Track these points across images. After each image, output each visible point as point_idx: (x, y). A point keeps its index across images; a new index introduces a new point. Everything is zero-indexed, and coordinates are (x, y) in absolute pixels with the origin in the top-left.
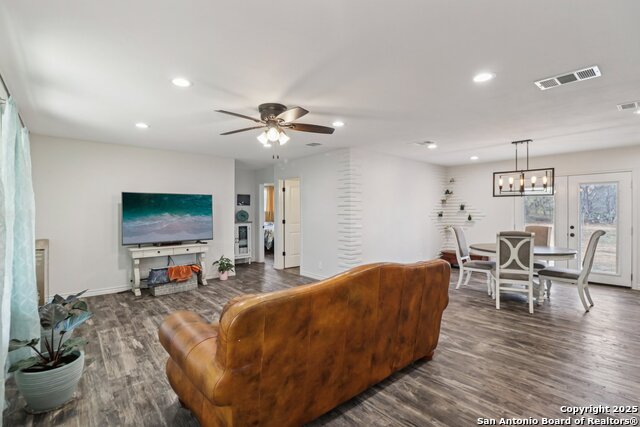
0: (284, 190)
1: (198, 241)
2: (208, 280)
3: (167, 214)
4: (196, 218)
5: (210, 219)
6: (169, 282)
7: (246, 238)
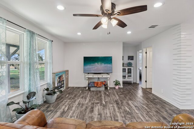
0: (146, 53)
1: (107, 73)
2: (110, 88)
3: (96, 63)
4: (106, 65)
5: (111, 66)
6: (94, 87)
7: (131, 73)
